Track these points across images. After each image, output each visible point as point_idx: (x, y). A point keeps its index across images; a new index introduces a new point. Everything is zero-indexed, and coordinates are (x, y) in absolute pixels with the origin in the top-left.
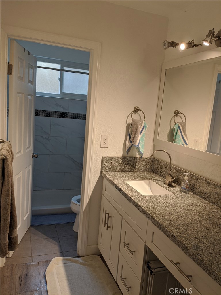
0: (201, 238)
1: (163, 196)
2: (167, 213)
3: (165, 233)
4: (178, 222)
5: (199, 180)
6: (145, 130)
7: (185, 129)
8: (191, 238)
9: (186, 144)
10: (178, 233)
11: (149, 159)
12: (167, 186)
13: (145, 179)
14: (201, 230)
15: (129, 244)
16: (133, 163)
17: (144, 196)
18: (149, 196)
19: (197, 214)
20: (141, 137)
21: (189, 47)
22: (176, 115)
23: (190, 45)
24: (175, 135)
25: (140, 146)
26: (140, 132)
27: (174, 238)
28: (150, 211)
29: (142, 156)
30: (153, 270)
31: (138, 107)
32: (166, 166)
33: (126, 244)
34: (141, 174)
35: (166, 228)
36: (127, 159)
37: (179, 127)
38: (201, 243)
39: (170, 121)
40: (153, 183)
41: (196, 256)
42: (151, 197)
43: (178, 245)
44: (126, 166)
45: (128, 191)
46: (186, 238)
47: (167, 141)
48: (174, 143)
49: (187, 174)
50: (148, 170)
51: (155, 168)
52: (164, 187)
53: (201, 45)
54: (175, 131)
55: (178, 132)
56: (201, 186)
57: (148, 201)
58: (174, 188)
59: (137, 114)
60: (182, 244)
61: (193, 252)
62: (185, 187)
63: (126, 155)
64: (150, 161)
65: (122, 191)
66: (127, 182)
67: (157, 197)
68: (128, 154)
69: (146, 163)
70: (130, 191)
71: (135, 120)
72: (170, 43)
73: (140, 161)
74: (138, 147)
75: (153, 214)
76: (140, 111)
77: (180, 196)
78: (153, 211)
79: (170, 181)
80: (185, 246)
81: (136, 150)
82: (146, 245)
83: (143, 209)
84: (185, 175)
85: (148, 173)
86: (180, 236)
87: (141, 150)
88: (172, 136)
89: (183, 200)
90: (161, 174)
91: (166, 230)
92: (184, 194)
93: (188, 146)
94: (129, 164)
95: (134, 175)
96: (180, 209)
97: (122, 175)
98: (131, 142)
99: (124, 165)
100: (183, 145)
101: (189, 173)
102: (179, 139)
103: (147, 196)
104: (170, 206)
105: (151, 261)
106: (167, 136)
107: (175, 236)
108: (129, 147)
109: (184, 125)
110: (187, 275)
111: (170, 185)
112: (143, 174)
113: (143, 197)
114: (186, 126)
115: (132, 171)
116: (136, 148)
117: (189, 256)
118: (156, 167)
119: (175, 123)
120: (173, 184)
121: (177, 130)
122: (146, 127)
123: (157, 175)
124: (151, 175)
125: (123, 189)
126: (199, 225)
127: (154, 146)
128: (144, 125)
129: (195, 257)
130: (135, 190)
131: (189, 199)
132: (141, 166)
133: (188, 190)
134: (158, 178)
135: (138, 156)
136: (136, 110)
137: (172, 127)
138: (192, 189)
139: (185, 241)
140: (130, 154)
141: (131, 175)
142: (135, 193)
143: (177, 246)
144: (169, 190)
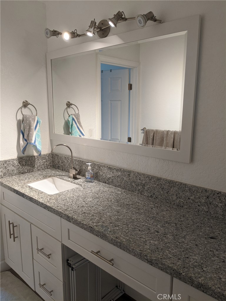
0: (115, 222)
1: (71, 191)
2: (79, 207)
3: (82, 227)
4: (91, 212)
5: (101, 167)
6: (40, 125)
7: (80, 120)
8: (107, 224)
9: (83, 135)
10: (94, 223)
11: (48, 155)
12: (72, 180)
13: (48, 177)
14: (113, 214)
15: (43, 249)
16: (31, 162)
17: (52, 195)
18: (57, 194)
19: (106, 199)
20: (37, 134)
21: (72, 37)
22: (68, 107)
23: (74, 35)
24: (70, 127)
25: (37, 144)
26: (34, 128)
27: (91, 229)
28: (62, 209)
29: (41, 153)
30: (73, 266)
31: (26, 101)
32: (67, 159)
33: (40, 250)
34: (42, 172)
35: (82, 222)
36: (24, 160)
37: (73, 119)
38: (116, 227)
39: (63, 113)
40: (57, 180)
41: (115, 240)
42: (59, 195)
43: (97, 235)
44: (24, 167)
45: (33, 195)
46: (102, 226)
47: (64, 134)
48: (71, 135)
49: (89, 164)
50: (49, 167)
51: (56, 164)
52: (69, 181)
53: (84, 35)
54: (71, 124)
55: (73, 124)
56: (104, 173)
57: (57, 200)
58: (79, 180)
59: (26, 109)
60: (100, 232)
61: (112, 237)
62: (90, 177)
63: (22, 155)
64: (50, 158)
65: (26, 195)
66: (29, 185)
67: (65, 193)
68: (24, 154)
69: (45, 160)
70: (35, 194)
71: (26, 116)
72: (52, 31)
73: (38, 160)
74: (34, 145)
75: (66, 212)
76: (30, 105)
77: (86, 186)
78: (65, 208)
79: (75, 174)
80: (103, 234)
81: (33, 148)
82: (62, 244)
83: (54, 209)
84: (88, 166)
85: (49, 170)
86: (96, 226)
87: (39, 147)
88: (68, 129)
89: (90, 189)
90: (64, 169)
91: (83, 224)
92: (90, 183)
93: (85, 137)
94: (27, 164)
95: (35, 175)
96: (90, 199)
97: (21, 178)
98: (26, 140)
99: (21, 167)
100: (80, 136)
101: (91, 163)
102: (75, 131)
103: (54, 195)
104: (81, 199)
105: (69, 258)
106: (63, 129)
107: (92, 228)
108: (25, 146)
109: (78, 116)
110: (109, 260)
111: (75, 178)
112: (44, 173)
113: (50, 196)
114: (80, 117)
115: (31, 172)
116: (32, 146)
117: (109, 242)
118: (57, 162)
119: (69, 115)
120: (78, 176)
121: (72, 122)
122: (40, 121)
123: (59, 170)
124: (53, 172)
125: (26, 194)
126: (110, 210)
127: (51, 141)
128: (37, 120)
129: (114, 242)
130: (40, 191)
131: (95, 187)
132: (41, 164)
133: (92, 178)
134: (61, 173)
135: (35, 154)
136: (26, 105)
137: (66, 120)
138: (96, 177)
139: (102, 229)
140: (26, 154)
141: (31, 176)
142: (41, 195)
143: (96, 237)
144: (74, 183)
